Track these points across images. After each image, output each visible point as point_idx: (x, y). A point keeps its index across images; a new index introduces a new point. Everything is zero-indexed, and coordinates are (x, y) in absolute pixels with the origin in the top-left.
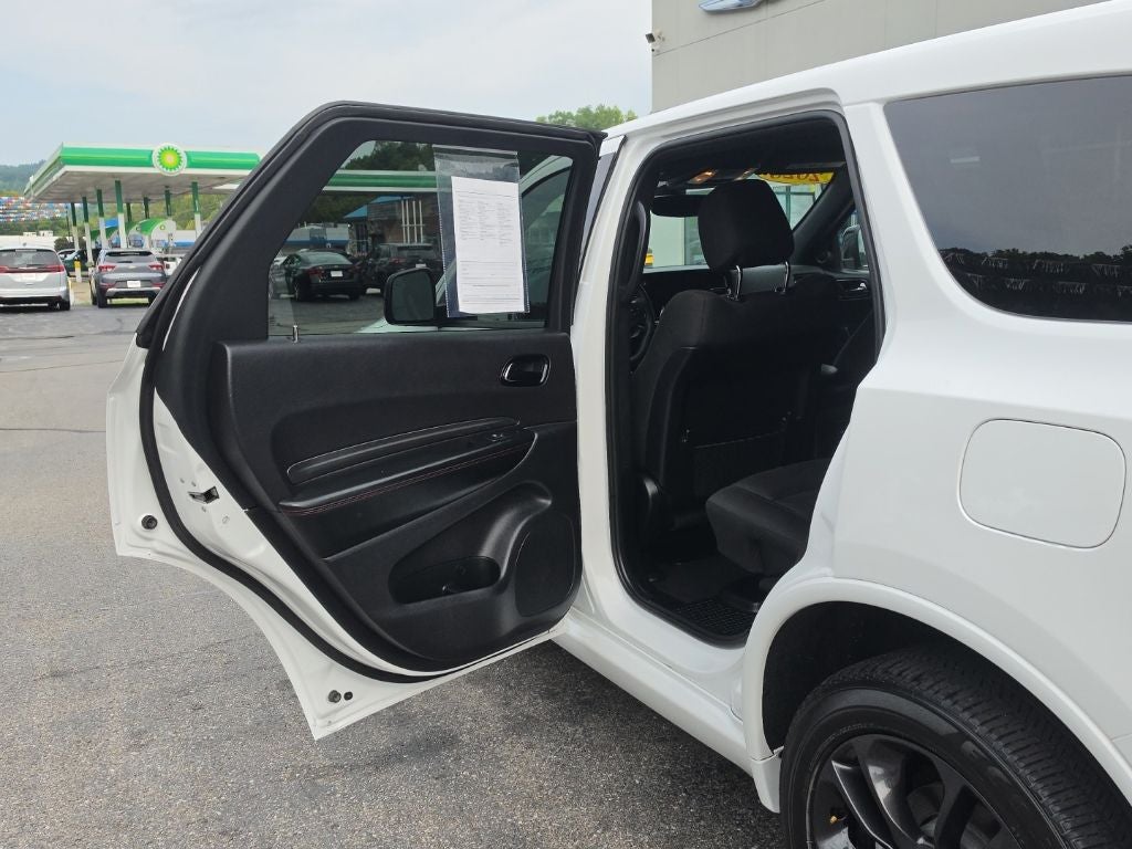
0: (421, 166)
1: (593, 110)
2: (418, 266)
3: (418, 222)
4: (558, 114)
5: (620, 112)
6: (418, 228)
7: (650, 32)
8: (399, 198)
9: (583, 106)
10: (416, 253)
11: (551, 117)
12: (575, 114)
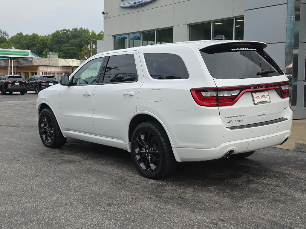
0: (12, 47)
1: (78, 29)
2: (16, 84)
3: (14, 68)
4: (64, 30)
5: (89, 31)
6: (14, 70)
7: (103, 11)
8: (7, 59)
9: (74, 28)
10: (15, 79)
11: (61, 31)
12: (71, 30)
